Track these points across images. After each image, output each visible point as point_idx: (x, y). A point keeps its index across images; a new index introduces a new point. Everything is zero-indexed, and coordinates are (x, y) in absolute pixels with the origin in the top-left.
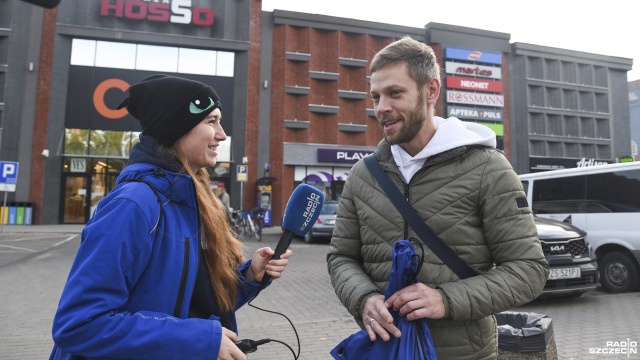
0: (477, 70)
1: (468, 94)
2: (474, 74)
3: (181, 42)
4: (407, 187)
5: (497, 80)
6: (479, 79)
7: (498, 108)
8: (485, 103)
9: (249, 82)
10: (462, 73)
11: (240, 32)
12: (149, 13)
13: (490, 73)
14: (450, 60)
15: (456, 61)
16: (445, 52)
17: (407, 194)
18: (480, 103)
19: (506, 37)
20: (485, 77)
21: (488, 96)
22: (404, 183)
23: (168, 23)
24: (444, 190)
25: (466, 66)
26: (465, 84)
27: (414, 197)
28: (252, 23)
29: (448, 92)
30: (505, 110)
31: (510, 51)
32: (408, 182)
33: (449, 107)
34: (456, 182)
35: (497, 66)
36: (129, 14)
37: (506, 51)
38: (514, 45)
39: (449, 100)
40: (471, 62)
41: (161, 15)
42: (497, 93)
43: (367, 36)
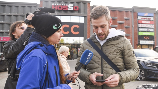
0: (147, 18)
1: (144, 25)
2: (146, 19)
3: (71, 15)
4: (102, 47)
5: (152, 21)
6: (147, 21)
7: (152, 28)
8: (149, 27)
9: (88, 24)
10: (143, 19)
11: (85, 12)
12: (63, 8)
13: (150, 19)
14: (139, 16)
15: (141, 16)
16: (138, 14)
17: (102, 48)
18: (148, 27)
19: (155, 9)
20: (149, 20)
21: (150, 25)
22: (101, 46)
23: (68, 10)
24: (113, 48)
25: (144, 17)
26: (143, 22)
27: (104, 50)
28: (88, 9)
29: (139, 24)
30: (155, 29)
31: (156, 13)
32: (102, 45)
33: (139, 28)
34: (117, 46)
35: (152, 17)
36: (59, 9)
37: (155, 13)
38: (157, 11)
39: (139, 27)
40: (145, 16)
41: (66, 9)
42: (152, 24)
43: (117, 11)
